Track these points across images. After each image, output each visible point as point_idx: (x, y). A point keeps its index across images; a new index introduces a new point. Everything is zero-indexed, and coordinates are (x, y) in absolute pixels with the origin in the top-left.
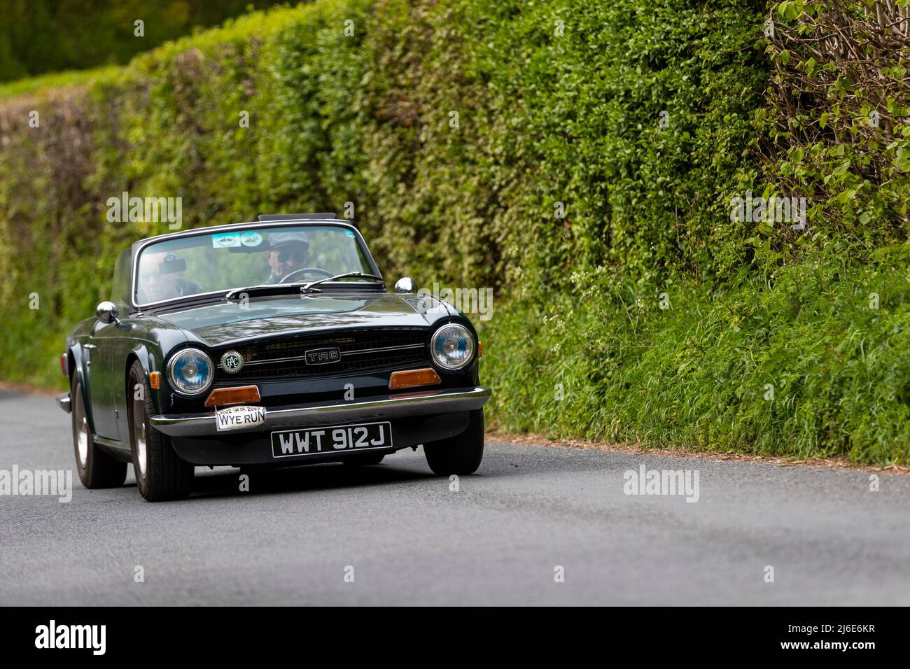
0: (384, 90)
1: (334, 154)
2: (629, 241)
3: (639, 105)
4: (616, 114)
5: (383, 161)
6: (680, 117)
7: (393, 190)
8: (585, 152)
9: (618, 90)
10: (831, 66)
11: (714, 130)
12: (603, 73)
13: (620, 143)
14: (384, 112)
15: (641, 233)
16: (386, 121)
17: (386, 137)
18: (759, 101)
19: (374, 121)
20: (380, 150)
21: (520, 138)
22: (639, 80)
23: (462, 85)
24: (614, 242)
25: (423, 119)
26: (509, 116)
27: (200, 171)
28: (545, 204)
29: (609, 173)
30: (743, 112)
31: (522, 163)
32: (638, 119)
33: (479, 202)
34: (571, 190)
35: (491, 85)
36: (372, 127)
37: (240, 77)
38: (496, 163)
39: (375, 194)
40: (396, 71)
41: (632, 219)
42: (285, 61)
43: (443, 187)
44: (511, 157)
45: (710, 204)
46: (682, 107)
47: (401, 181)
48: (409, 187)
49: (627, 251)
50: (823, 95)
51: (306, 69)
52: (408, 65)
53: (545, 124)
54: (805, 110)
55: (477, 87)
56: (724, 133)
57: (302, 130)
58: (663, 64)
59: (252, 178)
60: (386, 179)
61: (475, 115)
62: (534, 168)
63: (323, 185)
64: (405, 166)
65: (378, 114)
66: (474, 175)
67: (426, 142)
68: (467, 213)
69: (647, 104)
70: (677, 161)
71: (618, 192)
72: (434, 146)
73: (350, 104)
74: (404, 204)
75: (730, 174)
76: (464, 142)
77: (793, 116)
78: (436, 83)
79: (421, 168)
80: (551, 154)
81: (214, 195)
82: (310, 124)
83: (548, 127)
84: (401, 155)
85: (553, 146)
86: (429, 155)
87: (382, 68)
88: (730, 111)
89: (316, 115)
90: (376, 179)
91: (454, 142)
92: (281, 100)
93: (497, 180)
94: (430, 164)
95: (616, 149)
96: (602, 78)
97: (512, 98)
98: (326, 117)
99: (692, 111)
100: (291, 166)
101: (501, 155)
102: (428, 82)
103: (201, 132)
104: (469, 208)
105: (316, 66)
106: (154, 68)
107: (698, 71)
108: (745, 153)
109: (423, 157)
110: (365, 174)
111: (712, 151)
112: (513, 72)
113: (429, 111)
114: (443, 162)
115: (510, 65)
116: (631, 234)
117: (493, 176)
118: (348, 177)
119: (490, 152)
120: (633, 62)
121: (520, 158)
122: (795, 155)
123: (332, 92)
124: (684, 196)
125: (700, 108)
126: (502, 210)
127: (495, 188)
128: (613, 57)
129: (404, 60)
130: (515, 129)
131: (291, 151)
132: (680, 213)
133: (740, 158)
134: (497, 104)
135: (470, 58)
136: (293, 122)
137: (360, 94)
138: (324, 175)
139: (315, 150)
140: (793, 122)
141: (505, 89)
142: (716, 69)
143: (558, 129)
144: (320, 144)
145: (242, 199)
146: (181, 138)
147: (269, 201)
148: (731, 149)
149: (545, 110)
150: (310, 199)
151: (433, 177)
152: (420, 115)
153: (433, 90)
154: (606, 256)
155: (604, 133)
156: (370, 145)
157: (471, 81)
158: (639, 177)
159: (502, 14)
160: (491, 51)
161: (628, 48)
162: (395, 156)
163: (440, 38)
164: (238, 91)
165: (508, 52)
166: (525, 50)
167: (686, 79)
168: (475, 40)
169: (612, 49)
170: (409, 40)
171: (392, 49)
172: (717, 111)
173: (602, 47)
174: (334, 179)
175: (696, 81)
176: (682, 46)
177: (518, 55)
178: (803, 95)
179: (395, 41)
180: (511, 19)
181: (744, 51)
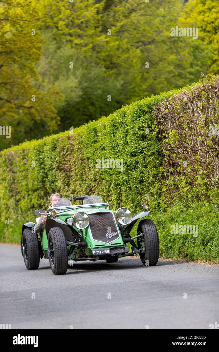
0: (61, 162)
1: (48, 179)
2: (127, 201)
3: (129, 166)
5: (62, 180)
6: (140, 169)
7: (64, 188)
8: (115, 178)
10: (180, 156)
11: (149, 172)
12: (119, 157)
13: (124, 176)
14: (61, 167)
15: (130, 199)
16: (62, 170)
17: (62, 174)
18: (161, 165)
19: (59, 170)
20: (61, 177)
21: (98, 174)
22: (129, 160)
23: (82, 160)
24: (123, 202)
25: (72, 169)
26: (95, 169)
27: (13, 183)
28: (104, 192)
29: (121, 184)
30: (157, 168)
32: (129, 170)
33: (87, 191)
34: (111, 188)
35: (90, 160)
36: (58, 171)
37: (24, 158)
38: (91, 181)
39: (59, 189)
40: (65, 157)
41: (127, 196)
42: (35, 154)
43: (77, 187)
44: (95, 179)
45: (148, 191)
46: (141, 166)
47: (66, 185)
48: (69, 187)
49: (126, 204)
50: (178, 163)
51: (41, 157)
52: (68, 155)
53: (104, 171)
54: (173, 167)
55: (86, 161)
56: (152, 173)
57: (40, 172)
58: (135, 155)
59: (27, 185)
60: (62, 185)
61: (86, 168)
62: (102, 182)
63: (46, 187)
64: (67, 181)
65: (60, 168)
66: (85, 184)
67: (73, 175)
68: (84, 194)
69: (131, 165)
70: (139, 180)
71: (124, 189)
72: (75, 176)
73: (53, 165)
74: (67, 192)
75: (153, 184)
76: (83, 175)
77: (170, 169)
78: (75, 160)
79: (71, 182)
80: (106, 179)
81: (17, 189)
82: (42, 171)
83: (105, 171)
84: (66, 179)
85: (105, 176)
86: (73, 179)
87: (61, 156)
88: (153, 167)
89: (43, 168)
90: (60, 185)
91: (80, 176)
94: (74, 181)
95: (123, 178)
98: (47, 169)
100: (37, 182)
101: (93, 179)
102: (73, 160)
103: (14, 173)
104: (84, 193)
105: (43, 156)
107: (145, 157)
108: (157, 178)
109: (72, 179)
110: (57, 184)
111: (149, 178)
113: (74, 167)
114: (77, 180)
115: (95, 155)
116: (127, 199)
117: (91, 184)
118: (52, 184)
119: (90, 178)
120: (127, 155)
121: (98, 180)
122: (171, 179)
123: (48, 163)
124: (141, 190)
125: (145, 166)
126: (93, 193)
127: (91, 187)
128: (122, 153)
129: (67, 154)
130: (96, 172)
131: (37, 178)
132: (140, 194)
133: (156, 180)
134: (92, 165)
135: (84, 153)
136: (38, 170)
137: (55, 163)
138: (46, 184)
139: (43, 177)
140: (170, 170)
142: (149, 156)
143: (108, 172)
144: (45, 176)
145: (25, 190)
146: (9, 174)
147: (32, 190)
148: (154, 177)
150: (42, 190)
151: (75, 185)
152: (71, 168)
153: (75, 162)
154: (121, 205)
155: (120, 173)
156: (58, 176)
157: (84, 159)
158: (129, 184)
159: (92, 142)
160: (89, 152)
161: (126, 151)
162: (64, 179)
163: (76, 148)
164: (23, 162)
165: (94, 152)
166: (99, 151)
167: (141, 159)
168: (85, 149)
169: (122, 151)
170: (68, 149)
171: (63, 151)
172: (150, 168)
173: (119, 151)
174: (48, 185)
175: (144, 159)
176: (140, 150)
177: (97, 153)
178: (173, 163)
179: (64, 149)
180: (95, 143)
181: (157, 152)
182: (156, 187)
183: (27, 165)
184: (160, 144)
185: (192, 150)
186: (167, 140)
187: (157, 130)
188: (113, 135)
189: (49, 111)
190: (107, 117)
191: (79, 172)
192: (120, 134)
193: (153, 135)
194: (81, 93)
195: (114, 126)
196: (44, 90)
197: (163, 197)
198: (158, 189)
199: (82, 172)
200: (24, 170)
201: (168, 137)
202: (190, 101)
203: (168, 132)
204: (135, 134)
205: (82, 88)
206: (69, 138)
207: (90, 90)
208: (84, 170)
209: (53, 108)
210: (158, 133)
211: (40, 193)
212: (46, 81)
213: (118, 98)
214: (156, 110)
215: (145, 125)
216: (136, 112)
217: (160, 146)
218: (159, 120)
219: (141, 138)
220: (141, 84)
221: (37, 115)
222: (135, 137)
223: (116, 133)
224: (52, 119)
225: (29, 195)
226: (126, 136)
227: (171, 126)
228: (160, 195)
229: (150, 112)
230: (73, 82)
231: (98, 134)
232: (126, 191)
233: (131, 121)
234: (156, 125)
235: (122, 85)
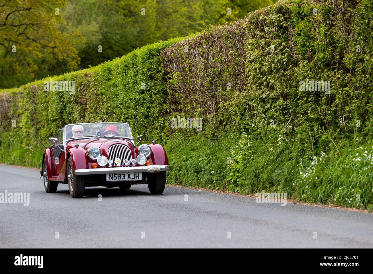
0: (79, 96)
1: (66, 110)
2: (134, 133)
3: (137, 102)
4: (132, 104)
5: (78, 113)
6: (147, 105)
7: (80, 119)
8: (125, 112)
9: (133, 98)
10: (182, 95)
11: (154, 108)
12: (129, 94)
13: (133, 110)
14: (78, 101)
15: (137, 131)
16: (79, 103)
17: (79, 107)
18: (165, 102)
19: (76, 103)
20: (77, 110)
21: (110, 108)
22: (137, 96)
23: (97, 96)
26: (107, 103)
27: (35, 113)
29: (130, 117)
30: (161, 105)
31: (110, 114)
32: (137, 105)
35: (103, 96)
36: (75, 105)
37: (45, 92)
38: (104, 114)
39: (75, 120)
40: (82, 92)
41: (135, 128)
44: (107, 113)
45: (153, 125)
46: (147, 103)
47: (82, 117)
48: (84, 119)
50: (179, 101)
52: (84, 90)
54: (175, 105)
56: (157, 109)
57: (59, 104)
58: (143, 93)
60: (78, 117)
61: (100, 103)
62: (113, 115)
63: (64, 118)
64: (83, 114)
65: (77, 101)
67: (88, 108)
69: (139, 102)
70: (146, 115)
71: (132, 122)
72: (90, 109)
73: (71, 99)
75: (158, 118)
76: (97, 109)
77: (173, 106)
78: (91, 95)
79: (87, 114)
80: (117, 112)
81: (38, 119)
82: (61, 103)
83: (116, 106)
84: (82, 111)
85: (117, 110)
87: (78, 91)
88: (158, 104)
89: (63, 101)
90: (76, 117)
91: (94, 109)
92: (55, 97)
93: (104, 118)
94: (88, 114)
95: (132, 112)
96: (129, 95)
97: (108, 99)
98: (65, 102)
99: (150, 104)
100: (56, 113)
101: (105, 112)
102: (89, 94)
103: (35, 104)
106: (25, 89)
107: (151, 95)
108: (161, 114)
109: (87, 112)
110: (73, 115)
111: (154, 113)
112: (108, 93)
113: (89, 101)
114: (92, 113)
115: (108, 91)
117: (103, 117)
118: (69, 116)
119: (103, 111)
120: (136, 92)
121: (109, 113)
122: (173, 115)
123: (67, 96)
124: (147, 123)
125: (151, 103)
128: (132, 91)
129: (84, 89)
130: (109, 106)
131: (56, 109)
132: (146, 127)
133: (160, 115)
134: (105, 100)
135: (99, 89)
136: (57, 103)
137: (73, 97)
138: (64, 115)
139: (62, 109)
140: (172, 107)
141: (107, 97)
142: (155, 94)
143: (119, 107)
145: (45, 120)
146: (31, 105)
147: (51, 120)
148: (158, 113)
149: (116, 102)
150: (60, 121)
151: (89, 117)
152: (87, 102)
153: (90, 97)
155: (129, 108)
156: (75, 109)
157: (99, 95)
158: (137, 119)
159: (107, 80)
160: (104, 88)
161: (135, 89)
162: (80, 111)
163: (92, 84)
164: (45, 95)
165: (108, 88)
166: (112, 88)
167: (148, 96)
168: (100, 85)
169: (132, 89)
170: (85, 85)
171: (81, 87)
172: (155, 104)
173: (130, 88)
174: (66, 116)
175: (151, 97)
176: (148, 89)
177: (110, 89)
178: (175, 101)
179: (82, 85)
180: (109, 81)
181: (162, 91)
182: (160, 121)
183: (48, 98)
184: (166, 84)
185: (192, 90)
186: (171, 81)
187: (163, 71)
188: (125, 74)
189: (71, 52)
190: (120, 58)
191: (94, 105)
192: (131, 73)
193: (159, 76)
194: (101, 37)
195: (126, 66)
196: (67, 33)
197: (165, 131)
198: (162, 124)
199: (96, 106)
200: (45, 102)
201: (172, 78)
202: (193, 47)
203: (172, 74)
204: (144, 74)
205: (102, 33)
206: (86, 75)
207: (109, 35)
208: (98, 104)
209: (75, 49)
210: (165, 74)
211: (58, 123)
212: (70, 24)
213: (134, 43)
214: (163, 54)
215: (153, 67)
216: (146, 54)
217: (165, 85)
218: (165, 63)
219: (149, 77)
220: (156, 32)
221: (60, 54)
222: (144, 77)
223: (127, 72)
224: (73, 59)
225: (48, 124)
226: (136, 75)
227: (175, 69)
228: (163, 128)
229: (158, 55)
230: (94, 27)
231: (112, 72)
232: (134, 124)
233: (141, 62)
234: (163, 67)
235: (138, 32)
